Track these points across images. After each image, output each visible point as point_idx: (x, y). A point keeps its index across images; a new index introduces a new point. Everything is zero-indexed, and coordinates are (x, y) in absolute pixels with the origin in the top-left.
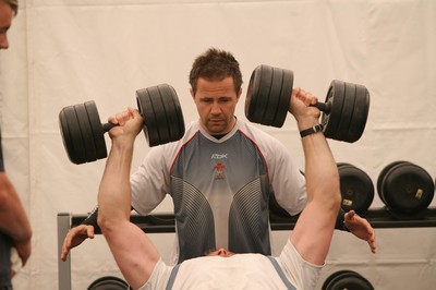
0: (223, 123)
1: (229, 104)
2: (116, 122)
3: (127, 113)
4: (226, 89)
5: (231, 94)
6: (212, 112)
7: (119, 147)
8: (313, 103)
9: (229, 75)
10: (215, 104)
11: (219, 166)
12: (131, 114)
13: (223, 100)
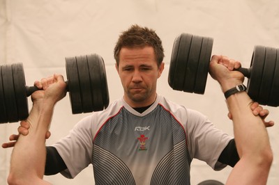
0: (144, 91)
1: (150, 73)
2: (41, 86)
3: (52, 78)
4: (146, 57)
5: (152, 63)
6: (134, 79)
7: (39, 110)
8: (236, 67)
9: (150, 45)
10: (136, 72)
11: (142, 138)
12: (55, 79)
13: (144, 68)
